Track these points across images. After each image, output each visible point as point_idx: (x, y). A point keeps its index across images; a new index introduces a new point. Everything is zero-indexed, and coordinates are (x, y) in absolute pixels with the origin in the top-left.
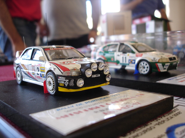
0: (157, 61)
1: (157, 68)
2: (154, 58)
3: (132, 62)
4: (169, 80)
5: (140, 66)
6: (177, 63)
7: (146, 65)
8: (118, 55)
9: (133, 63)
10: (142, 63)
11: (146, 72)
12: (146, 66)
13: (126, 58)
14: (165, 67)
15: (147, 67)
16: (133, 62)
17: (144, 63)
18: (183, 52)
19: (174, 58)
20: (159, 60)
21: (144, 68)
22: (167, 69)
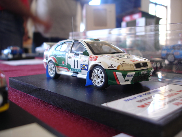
0: (116, 68)
1: (116, 79)
2: (112, 64)
3: (84, 67)
4: (126, 101)
5: (93, 74)
6: (149, 72)
7: (101, 73)
8: (70, 58)
9: (85, 70)
10: (96, 70)
11: (100, 84)
12: (101, 75)
13: (77, 61)
14: (127, 78)
15: (102, 77)
16: (86, 68)
17: (98, 71)
18: (173, 54)
19: (145, 64)
20: (119, 66)
21: (99, 77)
22: (130, 80)
